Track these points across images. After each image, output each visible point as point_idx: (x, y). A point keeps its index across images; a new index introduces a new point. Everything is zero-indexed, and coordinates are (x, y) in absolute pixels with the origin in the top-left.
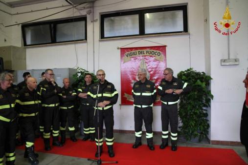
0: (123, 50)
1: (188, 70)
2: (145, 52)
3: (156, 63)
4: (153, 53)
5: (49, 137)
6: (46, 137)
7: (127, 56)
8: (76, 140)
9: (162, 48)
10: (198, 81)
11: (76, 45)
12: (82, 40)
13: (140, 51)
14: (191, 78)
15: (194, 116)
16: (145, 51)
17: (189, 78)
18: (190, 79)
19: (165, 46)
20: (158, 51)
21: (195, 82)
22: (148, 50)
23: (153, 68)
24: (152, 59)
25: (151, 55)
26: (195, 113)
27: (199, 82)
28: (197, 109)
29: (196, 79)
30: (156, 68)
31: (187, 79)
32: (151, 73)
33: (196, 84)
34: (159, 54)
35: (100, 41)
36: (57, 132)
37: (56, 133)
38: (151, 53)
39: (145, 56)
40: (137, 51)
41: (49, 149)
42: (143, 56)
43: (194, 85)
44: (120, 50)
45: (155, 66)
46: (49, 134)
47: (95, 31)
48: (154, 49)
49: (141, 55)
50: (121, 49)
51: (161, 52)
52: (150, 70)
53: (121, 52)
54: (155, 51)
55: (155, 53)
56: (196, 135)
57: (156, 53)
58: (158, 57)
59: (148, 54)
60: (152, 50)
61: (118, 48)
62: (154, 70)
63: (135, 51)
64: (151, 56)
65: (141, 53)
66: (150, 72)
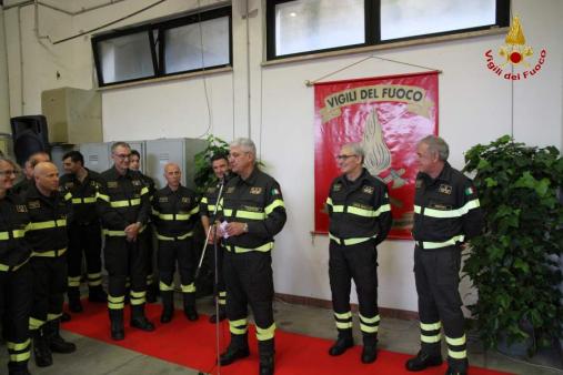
0: (322, 90)
1: (500, 142)
2: (379, 93)
3: (407, 122)
4: (401, 94)
5: (120, 306)
6: (112, 306)
7: (332, 105)
8: (197, 317)
9: (429, 79)
10: (527, 174)
11: (207, 79)
12: (224, 66)
13: (366, 88)
14: (504, 164)
15: (513, 279)
16: (379, 88)
17: (497, 164)
18: (500, 168)
19: (436, 73)
20: (415, 89)
21: (514, 179)
22: (389, 85)
23: (400, 136)
24: (398, 110)
25: (395, 99)
26: (516, 272)
27: (527, 179)
28: (524, 260)
29: (520, 171)
30: (410, 135)
31: (490, 169)
32: (395, 149)
33: (519, 184)
34: (417, 96)
35: (263, 66)
36: (141, 294)
37: (138, 298)
38: (396, 93)
39: (379, 103)
40: (358, 90)
41: (119, 335)
42: (372, 104)
43: (511, 186)
44: (312, 89)
45: (407, 131)
46: (121, 299)
47: (251, 41)
48: (403, 84)
49: (369, 100)
50: (316, 85)
51: (423, 91)
52: (391, 141)
53: (316, 92)
54: (406, 88)
55: (406, 94)
56: (514, 337)
57: (410, 95)
58: (412, 106)
59: (387, 98)
60: (398, 87)
61: (308, 85)
62: (402, 140)
63: (352, 91)
64: (396, 103)
65: (369, 94)
66: (390, 147)
